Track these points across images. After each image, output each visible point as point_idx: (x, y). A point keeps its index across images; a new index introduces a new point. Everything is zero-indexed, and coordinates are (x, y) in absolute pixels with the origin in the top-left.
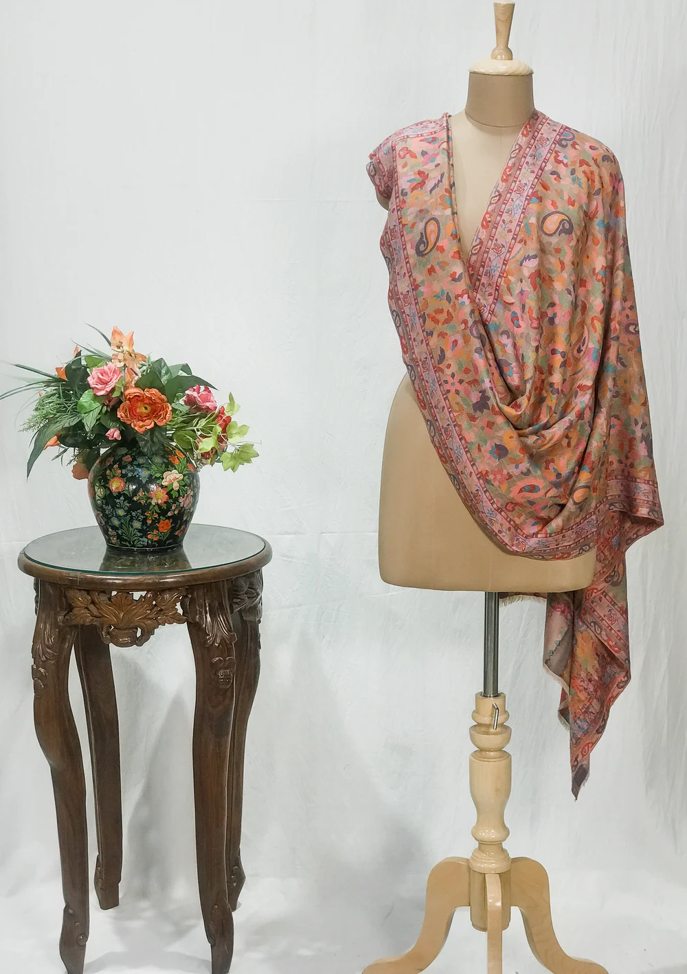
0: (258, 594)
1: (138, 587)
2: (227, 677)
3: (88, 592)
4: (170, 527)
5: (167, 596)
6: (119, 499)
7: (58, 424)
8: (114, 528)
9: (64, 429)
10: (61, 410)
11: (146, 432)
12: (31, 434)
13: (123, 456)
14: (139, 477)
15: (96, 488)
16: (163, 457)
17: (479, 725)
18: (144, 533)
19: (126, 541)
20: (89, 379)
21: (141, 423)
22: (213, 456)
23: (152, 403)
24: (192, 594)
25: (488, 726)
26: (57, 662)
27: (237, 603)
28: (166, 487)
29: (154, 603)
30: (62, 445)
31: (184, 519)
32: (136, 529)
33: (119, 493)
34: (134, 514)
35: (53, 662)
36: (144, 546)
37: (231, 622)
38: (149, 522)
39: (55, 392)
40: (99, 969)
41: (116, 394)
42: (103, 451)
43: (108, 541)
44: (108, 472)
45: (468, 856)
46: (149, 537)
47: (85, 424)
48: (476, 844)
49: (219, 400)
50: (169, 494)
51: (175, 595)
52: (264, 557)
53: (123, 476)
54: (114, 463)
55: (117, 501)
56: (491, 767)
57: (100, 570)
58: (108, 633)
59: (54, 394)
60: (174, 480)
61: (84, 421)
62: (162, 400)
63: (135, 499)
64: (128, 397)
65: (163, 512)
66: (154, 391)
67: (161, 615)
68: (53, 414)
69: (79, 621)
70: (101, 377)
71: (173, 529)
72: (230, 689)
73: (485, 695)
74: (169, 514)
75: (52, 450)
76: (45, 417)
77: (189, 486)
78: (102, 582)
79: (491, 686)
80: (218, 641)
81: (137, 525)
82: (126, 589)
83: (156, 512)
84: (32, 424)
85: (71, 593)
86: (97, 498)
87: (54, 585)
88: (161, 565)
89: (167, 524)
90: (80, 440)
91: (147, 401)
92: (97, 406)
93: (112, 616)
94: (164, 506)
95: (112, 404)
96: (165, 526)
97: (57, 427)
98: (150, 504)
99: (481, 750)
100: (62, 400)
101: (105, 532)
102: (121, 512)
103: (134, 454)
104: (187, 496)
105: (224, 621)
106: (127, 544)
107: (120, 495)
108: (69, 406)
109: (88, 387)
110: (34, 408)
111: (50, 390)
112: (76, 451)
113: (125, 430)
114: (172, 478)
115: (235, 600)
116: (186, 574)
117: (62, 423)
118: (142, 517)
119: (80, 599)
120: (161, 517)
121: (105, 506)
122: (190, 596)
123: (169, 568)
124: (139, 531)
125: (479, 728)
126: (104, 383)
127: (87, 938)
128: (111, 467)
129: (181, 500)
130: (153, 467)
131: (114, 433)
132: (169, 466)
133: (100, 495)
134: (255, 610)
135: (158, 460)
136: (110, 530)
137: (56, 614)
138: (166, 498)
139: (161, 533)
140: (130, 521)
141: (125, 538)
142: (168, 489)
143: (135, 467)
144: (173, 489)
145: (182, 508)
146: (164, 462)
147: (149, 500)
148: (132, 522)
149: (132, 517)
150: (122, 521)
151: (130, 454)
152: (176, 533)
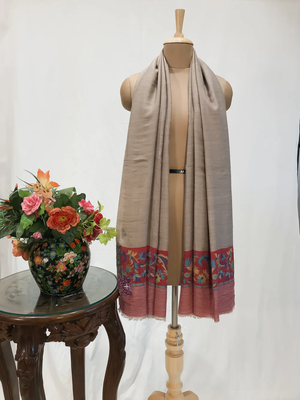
13: (44, 243)
14: (50, 256)
18: (55, 287)
19: (46, 290)
28: (66, 262)
31: (79, 278)
32: (50, 285)
34: (47, 277)
36: (55, 294)
38: (57, 282)
44: (35, 252)
46: (57, 289)
50: (67, 266)
53: (41, 255)
55: (38, 270)
60: (71, 257)
63: (47, 269)
65: (64, 276)
66: (68, 207)
71: (72, 284)
74: (68, 277)
77: (81, 260)
83: (60, 276)
89: (68, 282)
94: (65, 273)
96: (66, 284)
98: (56, 272)
102: (40, 276)
103: (49, 242)
104: (80, 266)
106: (47, 292)
114: (70, 256)
118: (52, 279)
120: (63, 279)
124: (52, 286)
128: (36, 249)
129: (76, 269)
130: (59, 250)
132: (68, 249)
135: (62, 246)
138: (65, 268)
139: (65, 287)
140: (46, 281)
141: (45, 289)
142: (67, 263)
143: (48, 250)
144: (70, 263)
145: (76, 273)
146: (66, 247)
147: (55, 270)
148: (47, 281)
149: (46, 279)
150: (42, 280)
151: (47, 242)
152: (75, 286)
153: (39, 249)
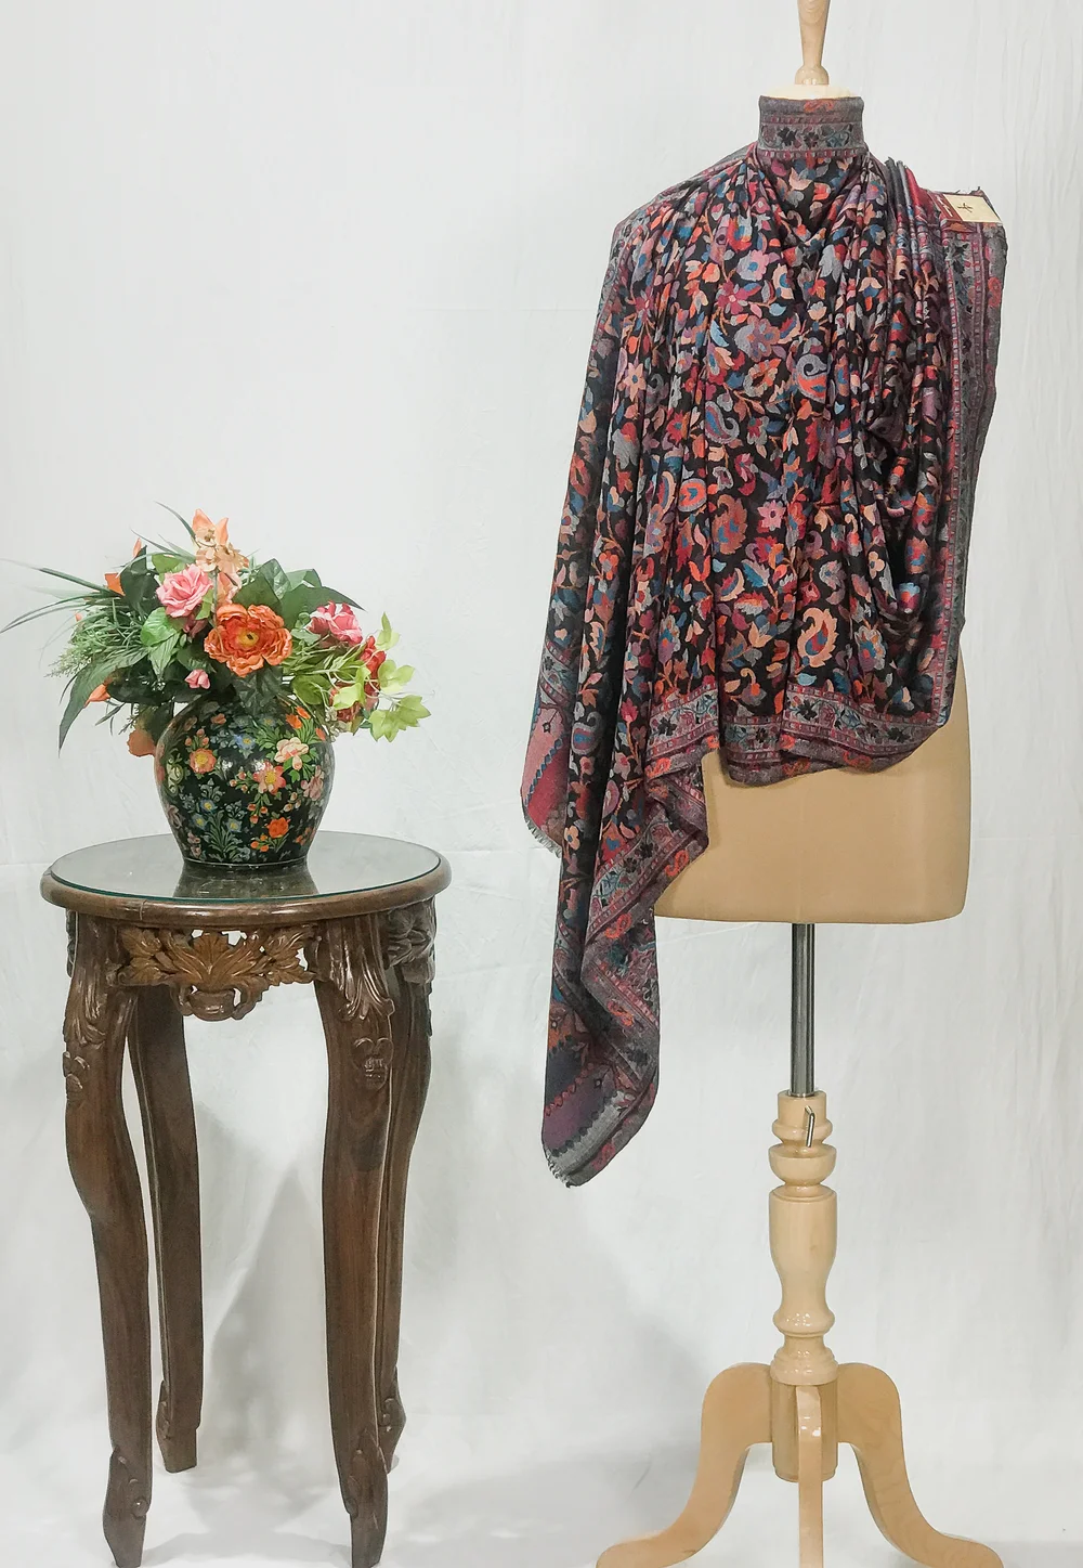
0: (428, 940)
1: (234, 923)
2: (378, 1070)
3: (156, 931)
4: (287, 830)
5: (282, 938)
6: (205, 783)
7: (108, 664)
8: (198, 832)
9: (118, 670)
10: (116, 640)
11: (250, 675)
12: (65, 678)
13: (212, 715)
14: (238, 748)
15: (169, 767)
16: (276, 716)
17: (785, 1142)
18: (244, 837)
19: (216, 852)
20: (158, 591)
21: (242, 661)
22: (355, 716)
23: (260, 628)
24: (323, 936)
25: (798, 1144)
26: (106, 1050)
27: (393, 952)
28: (281, 764)
29: (262, 949)
30: (113, 700)
31: (310, 817)
32: (233, 833)
33: (206, 774)
34: (228, 807)
35: (98, 1047)
36: (244, 861)
37: (385, 983)
38: (254, 821)
39: (103, 612)
40: (166, 1559)
41: (203, 615)
42: (179, 708)
43: (187, 854)
44: (188, 740)
45: (767, 1359)
46: (252, 845)
47: (153, 663)
48: (780, 1340)
49: (365, 626)
50: (286, 776)
51: (296, 936)
52: (438, 880)
53: (212, 747)
54: (198, 725)
55: (203, 787)
56: (801, 1212)
57: (175, 895)
58: (188, 998)
59: (103, 617)
60: (294, 753)
61: (151, 658)
62: (276, 624)
63: (231, 783)
64: (222, 619)
65: (276, 805)
66: (264, 609)
67: (275, 970)
68: (101, 647)
69: (139, 979)
70: (178, 587)
71: (292, 834)
72: (384, 1092)
73: (794, 1093)
74: (286, 809)
75: (96, 709)
76: (88, 654)
77: (319, 763)
78: (179, 915)
79: (803, 1080)
80: (365, 1012)
81: (234, 826)
82: (216, 926)
83: (265, 805)
84: (66, 664)
85: (127, 934)
86: (171, 783)
87: (100, 921)
88: (272, 889)
89: (282, 824)
90: (141, 692)
91: (251, 625)
92: (171, 636)
93: (193, 971)
94: (278, 796)
95: (197, 629)
96: (279, 828)
97: (106, 669)
98: (256, 791)
99: (789, 1183)
100: (117, 624)
101: (182, 838)
102: (208, 806)
103: (230, 712)
104: (315, 781)
105: (374, 978)
106: (219, 859)
107: (206, 777)
108: (126, 636)
109: (157, 604)
110: (70, 638)
111: (95, 610)
112: (134, 710)
113: (217, 670)
114: (292, 750)
115: (392, 948)
116: (314, 902)
117: (116, 661)
118: (242, 812)
119: (143, 943)
120: (273, 813)
121: (183, 797)
122: (320, 939)
123: (285, 893)
124: (238, 836)
125: (785, 1148)
126: (183, 598)
127: (148, 1504)
128: (192, 733)
129: (305, 786)
130: (261, 732)
131: (198, 678)
132: (285, 731)
133: (175, 779)
134: (423, 965)
135: (268, 722)
136: (190, 834)
137: (104, 969)
138: (281, 782)
139: (273, 839)
140: (222, 819)
141: (214, 847)
142: (285, 768)
143: (231, 732)
144: (292, 768)
145: (306, 799)
146: (278, 725)
147: (254, 786)
148: (226, 821)
149: (226, 813)
150: (211, 819)
151: (223, 712)
152: (297, 841)
153: (201, 731)
